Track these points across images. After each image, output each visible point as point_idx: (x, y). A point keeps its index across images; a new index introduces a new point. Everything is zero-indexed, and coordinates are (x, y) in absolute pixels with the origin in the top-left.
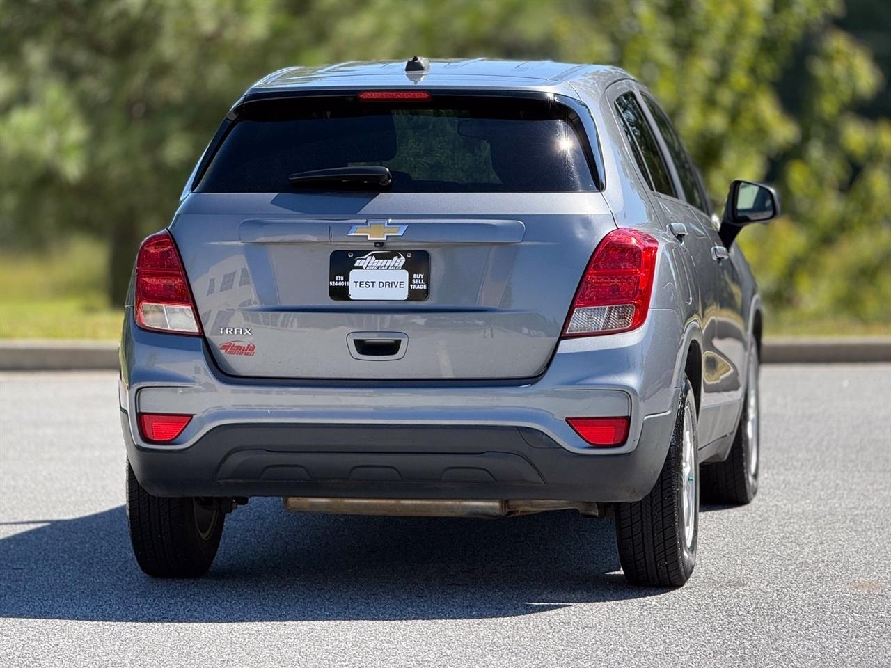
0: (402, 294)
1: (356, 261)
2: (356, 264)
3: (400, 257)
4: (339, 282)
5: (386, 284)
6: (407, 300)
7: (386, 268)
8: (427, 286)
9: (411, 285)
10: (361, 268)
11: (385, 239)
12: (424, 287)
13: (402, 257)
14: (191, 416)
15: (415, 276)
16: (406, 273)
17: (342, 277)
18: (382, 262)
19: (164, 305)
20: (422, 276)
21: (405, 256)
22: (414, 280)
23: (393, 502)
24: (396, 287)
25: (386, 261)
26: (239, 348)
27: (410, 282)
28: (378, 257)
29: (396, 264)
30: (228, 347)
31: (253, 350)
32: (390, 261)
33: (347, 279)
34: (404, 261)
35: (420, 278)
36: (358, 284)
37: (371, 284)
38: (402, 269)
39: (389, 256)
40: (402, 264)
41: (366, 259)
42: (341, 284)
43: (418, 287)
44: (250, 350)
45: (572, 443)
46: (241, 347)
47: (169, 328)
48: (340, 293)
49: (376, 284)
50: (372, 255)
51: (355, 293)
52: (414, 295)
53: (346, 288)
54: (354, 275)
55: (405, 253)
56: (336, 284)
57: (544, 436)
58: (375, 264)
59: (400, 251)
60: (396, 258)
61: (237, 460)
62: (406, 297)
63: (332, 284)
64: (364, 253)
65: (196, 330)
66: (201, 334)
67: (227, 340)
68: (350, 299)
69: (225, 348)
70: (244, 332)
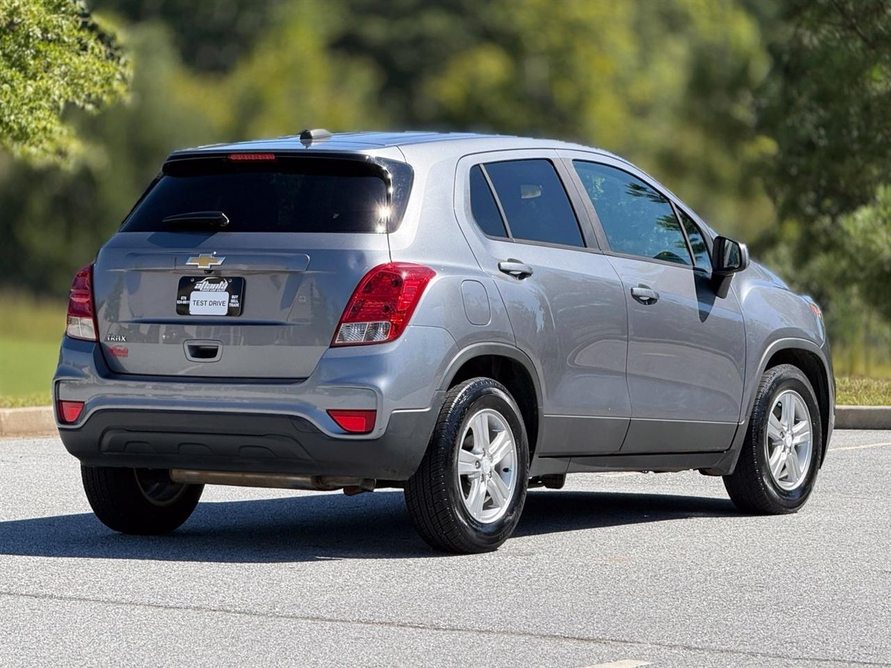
0: (224, 311)
1: (195, 285)
2: (196, 287)
3: (224, 282)
5: (214, 303)
6: (227, 315)
7: (215, 290)
8: (240, 305)
9: (230, 304)
10: (198, 290)
11: (209, 267)
12: (238, 305)
13: (226, 282)
14: (83, 403)
15: (233, 297)
16: (227, 294)
17: (186, 297)
18: (213, 286)
19: (78, 318)
20: (237, 297)
21: (228, 282)
22: (232, 300)
24: (220, 305)
25: (215, 285)
27: (230, 302)
28: (211, 282)
29: (222, 288)
30: (113, 350)
31: (127, 353)
32: (218, 285)
33: (188, 299)
34: (227, 285)
35: (236, 299)
36: (196, 302)
37: (204, 303)
40: (225, 287)
41: (202, 283)
42: (185, 302)
43: (234, 305)
44: (125, 353)
45: (329, 428)
46: (120, 351)
47: (81, 336)
48: (183, 309)
49: (208, 303)
50: (206, 280)
51: (194, 310)
52: (231, 311)
53: (188, 305)
54: (194, 295)
55: (228, 279)
56: (181, 302)
57: (309, 423)
58: (208, 287)
59: (225, 278)
60: (222, 283)
62: (226, 313)
63: (179, 302)
64: (202, 279)
65: (95, 337)
66: (97, 341)
67: (112, 345)
68: (190, 314)
69: (111, 351)
70: (121, 338)
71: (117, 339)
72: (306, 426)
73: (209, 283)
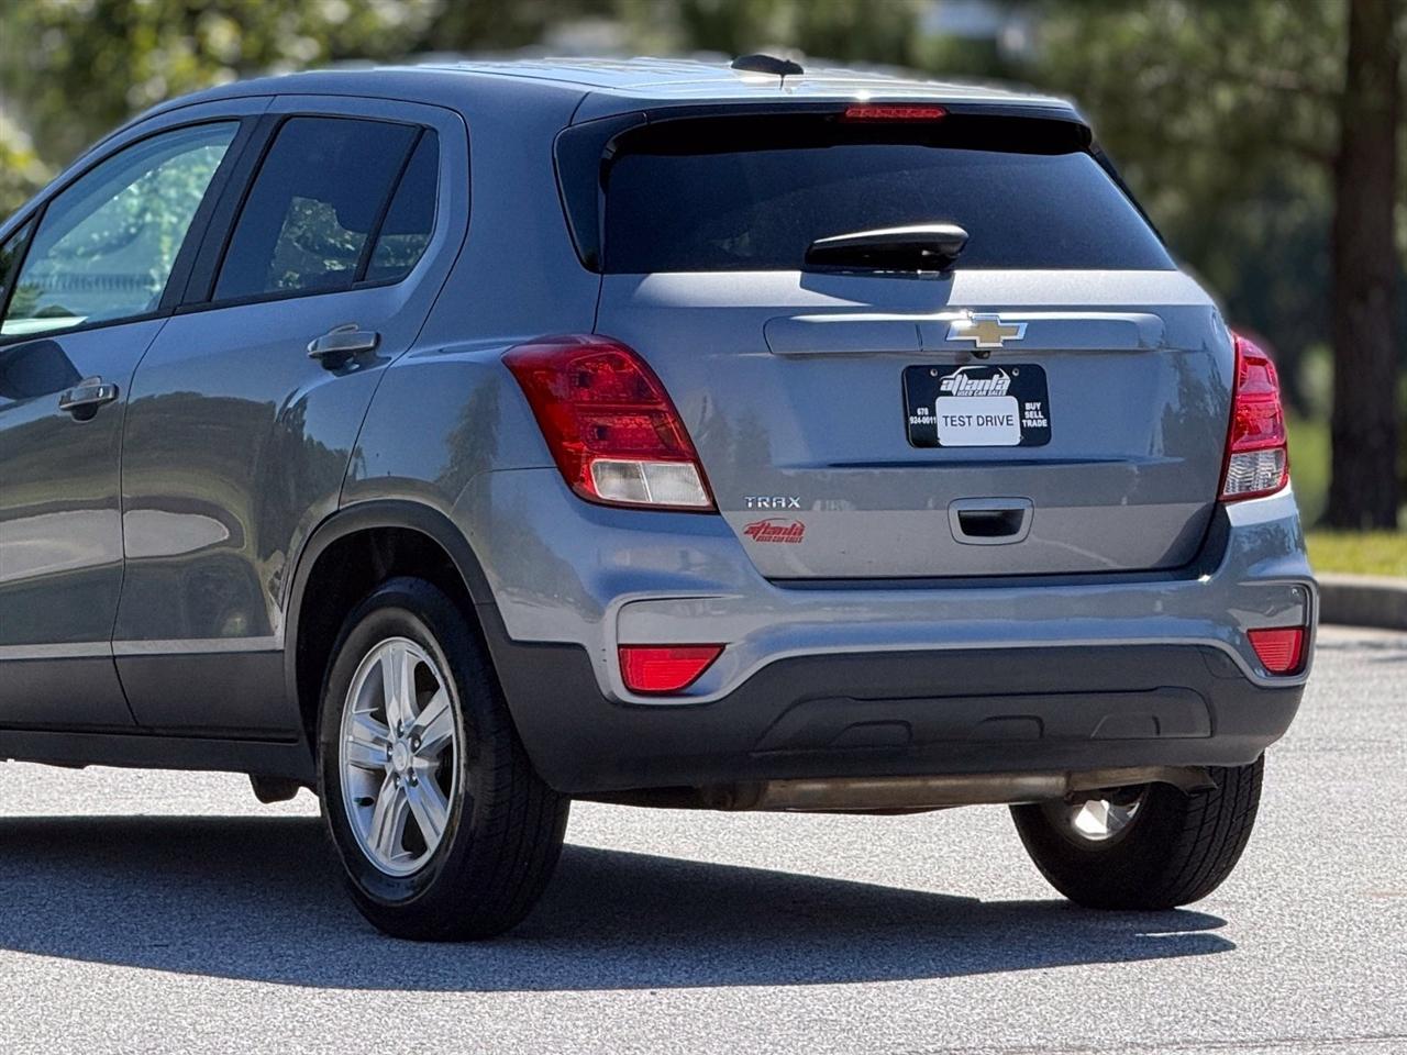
0: (1013, 436)
1: (941, 384)
2: (943, 388)
3: (1001, 375)
4: (921, 418)
5: (988, 420)
6: (1019, 445)
7: (985, 393)
8: (1049, 423)
9: (1024, 421)
10: (949, 394)
11: (1000, 345)
12: (1044, 423)
13: (1006, 376)
14: (722, 647)
15: (1028, 406)
16: (1013, 401)
17: (926, 409)
18: (978, 384)
19: (640, 462)
20: (1039, 405)
21: (1010, 374)
22: (1027, 413)
24: (1002, 424)
25: (982, 381)
26: (778, 530)
27: (1022, 417)
29: (998, 388)
30: (760, 529)
31: (800, 533)
32: (988, 381)
33: (933, 413)
34: (1008, 382)
35: (1036, 410)
36: (949, 420)
37: (966, 420)
38: (1007, 394)
39: (987, 373)
40: (1006, 387)
41: (954, 379)
42: (926, 420)
43: (1035, 424)
44: (795, 533)
46: (781, 529)
47: (651, 501)
48: (925, 437)
49: (974, 420)
50: (961, 373)
51: (947, 436)
52: (1032, 437)
53: (933, 427)
54: (942, 405)
55: (1009, 369)
56: (920, 421)
57: (1227, 660)
58: (968, 388)
59: (1002, 367)
60: (996, 377)
62: (1018, 441)
63: (913, 420)
64: (949, 370)
65: (704, 501)
66: (714, 510)
67: (757, 518)
68: (940, 446)
69: (753, 531)
70: (788, 503)
71: (774, 504)
72: (1224, 665)
73: (970, 378)
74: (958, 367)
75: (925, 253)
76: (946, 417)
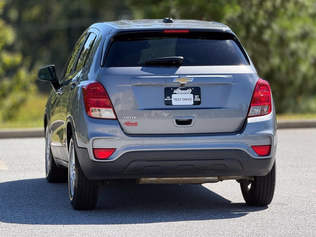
0: (192, 103)
1: (174, 91)
2: (174, 92)
3: (189, 89)
4: (168, 98)
5: (185, 99)
6: (193, 105)
7: (185, 93)
8: (201, 100)
9: (194, 100)
10: (176, 93)
11: (186, 83)
12: (199, 100)
13: (191, 89)
14: (115, 149)
15: (196, 96)
16: (192, 95)
17: (169, 97)
18: (183, 91)
19: (101, 109)
20: (198, 96)
21: (192, 89)
22: (195, 98)
23: (179, 178)
24: (189, 100)
25: (184, 91)
26: (132, 124)
27: (194, 98)
28: (182, 89)
29: (189, 92)
30: (127, 123)
31: (137, 124)
32: (186, 91)
33: (171, 98)
34: (191, 91)
35: (198, 97)
36: (175, 99)
37: (180, 99)
38: (191, 94)
39: (186, 89)
40: (190, 92)
41: (177, 90)
42: (169, 99)
43: (197, 100)
44: (136, 124)
45: (255, 156)
46: (132, 123)
47: (103, 117)
48: (169, 103)
49: (182, 99)
50: (179, 89)
51: (174, 103)
52: (196, 103)
53: (171, 101)
54: (173, 96)
55: (191, 88)
56: (167, 100)
57: (245, 153)
58: (181, 92)
59: (189, 87)
60: (188, 90)
61: (134, 165)
62: (193, 104)
63: (166, 99)
64: (176, 88)
65: (114, 117)
66: (117, 119)
67: (127, 121)
68: (173, 105)
69: (126, 124)
70: (133, 118)
71: (130, 118)
72: (244, 154)
73: (181, 90)
74: (179, 87)
75: (174, 62)
76: (174, 99)
